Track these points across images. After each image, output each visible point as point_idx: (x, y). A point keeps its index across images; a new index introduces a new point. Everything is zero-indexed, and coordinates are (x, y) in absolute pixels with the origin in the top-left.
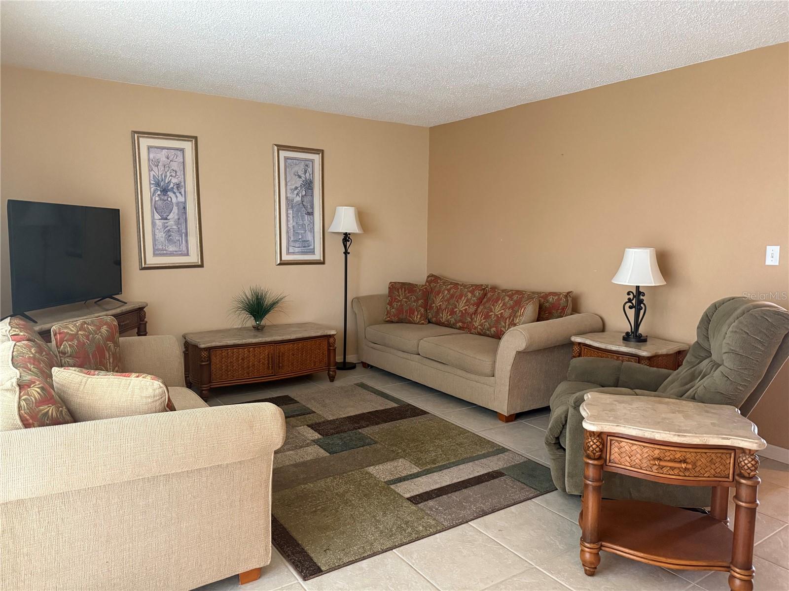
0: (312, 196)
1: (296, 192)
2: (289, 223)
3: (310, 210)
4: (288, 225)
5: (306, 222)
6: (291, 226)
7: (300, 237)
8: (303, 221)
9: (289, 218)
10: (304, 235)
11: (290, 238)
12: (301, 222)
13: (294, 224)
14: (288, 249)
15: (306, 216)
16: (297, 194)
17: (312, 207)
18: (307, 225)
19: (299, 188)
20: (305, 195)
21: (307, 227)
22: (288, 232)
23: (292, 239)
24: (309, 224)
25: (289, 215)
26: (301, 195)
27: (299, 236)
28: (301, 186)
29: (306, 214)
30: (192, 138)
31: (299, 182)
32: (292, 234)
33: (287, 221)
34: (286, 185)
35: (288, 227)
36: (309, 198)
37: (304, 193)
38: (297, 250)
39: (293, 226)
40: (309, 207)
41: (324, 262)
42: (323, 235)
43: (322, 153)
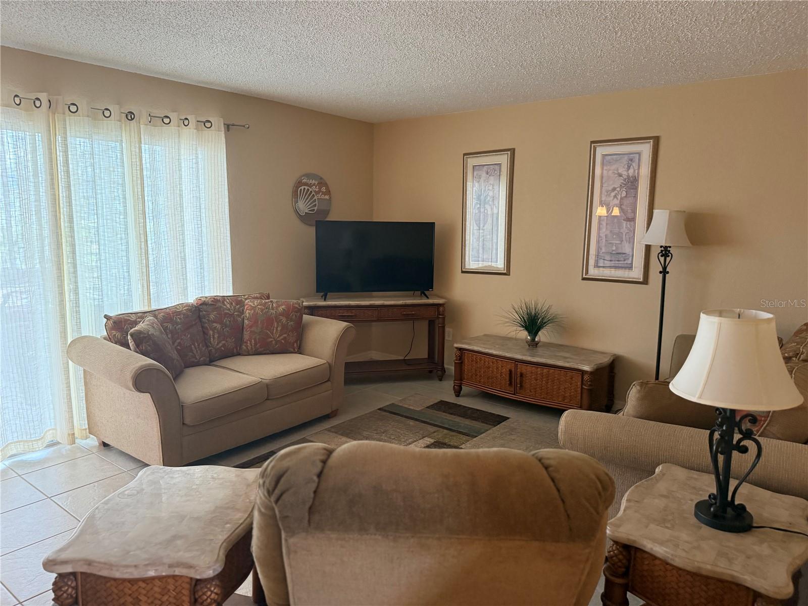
0: (635, 197)
1: (613, 194)
2: (601, 232)
3: (630, 216)
4: (599, 233)
5: (624, 230)
6: (603, 235)
7: (614, 248)
8: (619, 229)
9: (601, 226)
10: (620, 246)
11: (601, 249)
12: (616, 230)
13: (608, 232)
14: (597, 262)
15: (624, 223)
16: (615, 196)
17: (634, 212)
18: (624, 234)
19: (618, 189)
20: (626, 197)
21: (624, 236)
22: (598, 242)
23: (603, 250)
24: (628, 233)
25: (601, 222)
26: (619, 197)
27: (612, 247)
28: (621, 185)
29: (624, 220)
30: (507, 151)
31: (619, 182)
32: (604, 244)
33: (599, 229)
34: (602, 186)
35: (599, 236)
36: (631, 200)
37: (624, 194)
38: (608, 263)
39: (606, 235)
40: (629, 211)
41: (645, 281)
42: (648, 248)
43: (657, 140)
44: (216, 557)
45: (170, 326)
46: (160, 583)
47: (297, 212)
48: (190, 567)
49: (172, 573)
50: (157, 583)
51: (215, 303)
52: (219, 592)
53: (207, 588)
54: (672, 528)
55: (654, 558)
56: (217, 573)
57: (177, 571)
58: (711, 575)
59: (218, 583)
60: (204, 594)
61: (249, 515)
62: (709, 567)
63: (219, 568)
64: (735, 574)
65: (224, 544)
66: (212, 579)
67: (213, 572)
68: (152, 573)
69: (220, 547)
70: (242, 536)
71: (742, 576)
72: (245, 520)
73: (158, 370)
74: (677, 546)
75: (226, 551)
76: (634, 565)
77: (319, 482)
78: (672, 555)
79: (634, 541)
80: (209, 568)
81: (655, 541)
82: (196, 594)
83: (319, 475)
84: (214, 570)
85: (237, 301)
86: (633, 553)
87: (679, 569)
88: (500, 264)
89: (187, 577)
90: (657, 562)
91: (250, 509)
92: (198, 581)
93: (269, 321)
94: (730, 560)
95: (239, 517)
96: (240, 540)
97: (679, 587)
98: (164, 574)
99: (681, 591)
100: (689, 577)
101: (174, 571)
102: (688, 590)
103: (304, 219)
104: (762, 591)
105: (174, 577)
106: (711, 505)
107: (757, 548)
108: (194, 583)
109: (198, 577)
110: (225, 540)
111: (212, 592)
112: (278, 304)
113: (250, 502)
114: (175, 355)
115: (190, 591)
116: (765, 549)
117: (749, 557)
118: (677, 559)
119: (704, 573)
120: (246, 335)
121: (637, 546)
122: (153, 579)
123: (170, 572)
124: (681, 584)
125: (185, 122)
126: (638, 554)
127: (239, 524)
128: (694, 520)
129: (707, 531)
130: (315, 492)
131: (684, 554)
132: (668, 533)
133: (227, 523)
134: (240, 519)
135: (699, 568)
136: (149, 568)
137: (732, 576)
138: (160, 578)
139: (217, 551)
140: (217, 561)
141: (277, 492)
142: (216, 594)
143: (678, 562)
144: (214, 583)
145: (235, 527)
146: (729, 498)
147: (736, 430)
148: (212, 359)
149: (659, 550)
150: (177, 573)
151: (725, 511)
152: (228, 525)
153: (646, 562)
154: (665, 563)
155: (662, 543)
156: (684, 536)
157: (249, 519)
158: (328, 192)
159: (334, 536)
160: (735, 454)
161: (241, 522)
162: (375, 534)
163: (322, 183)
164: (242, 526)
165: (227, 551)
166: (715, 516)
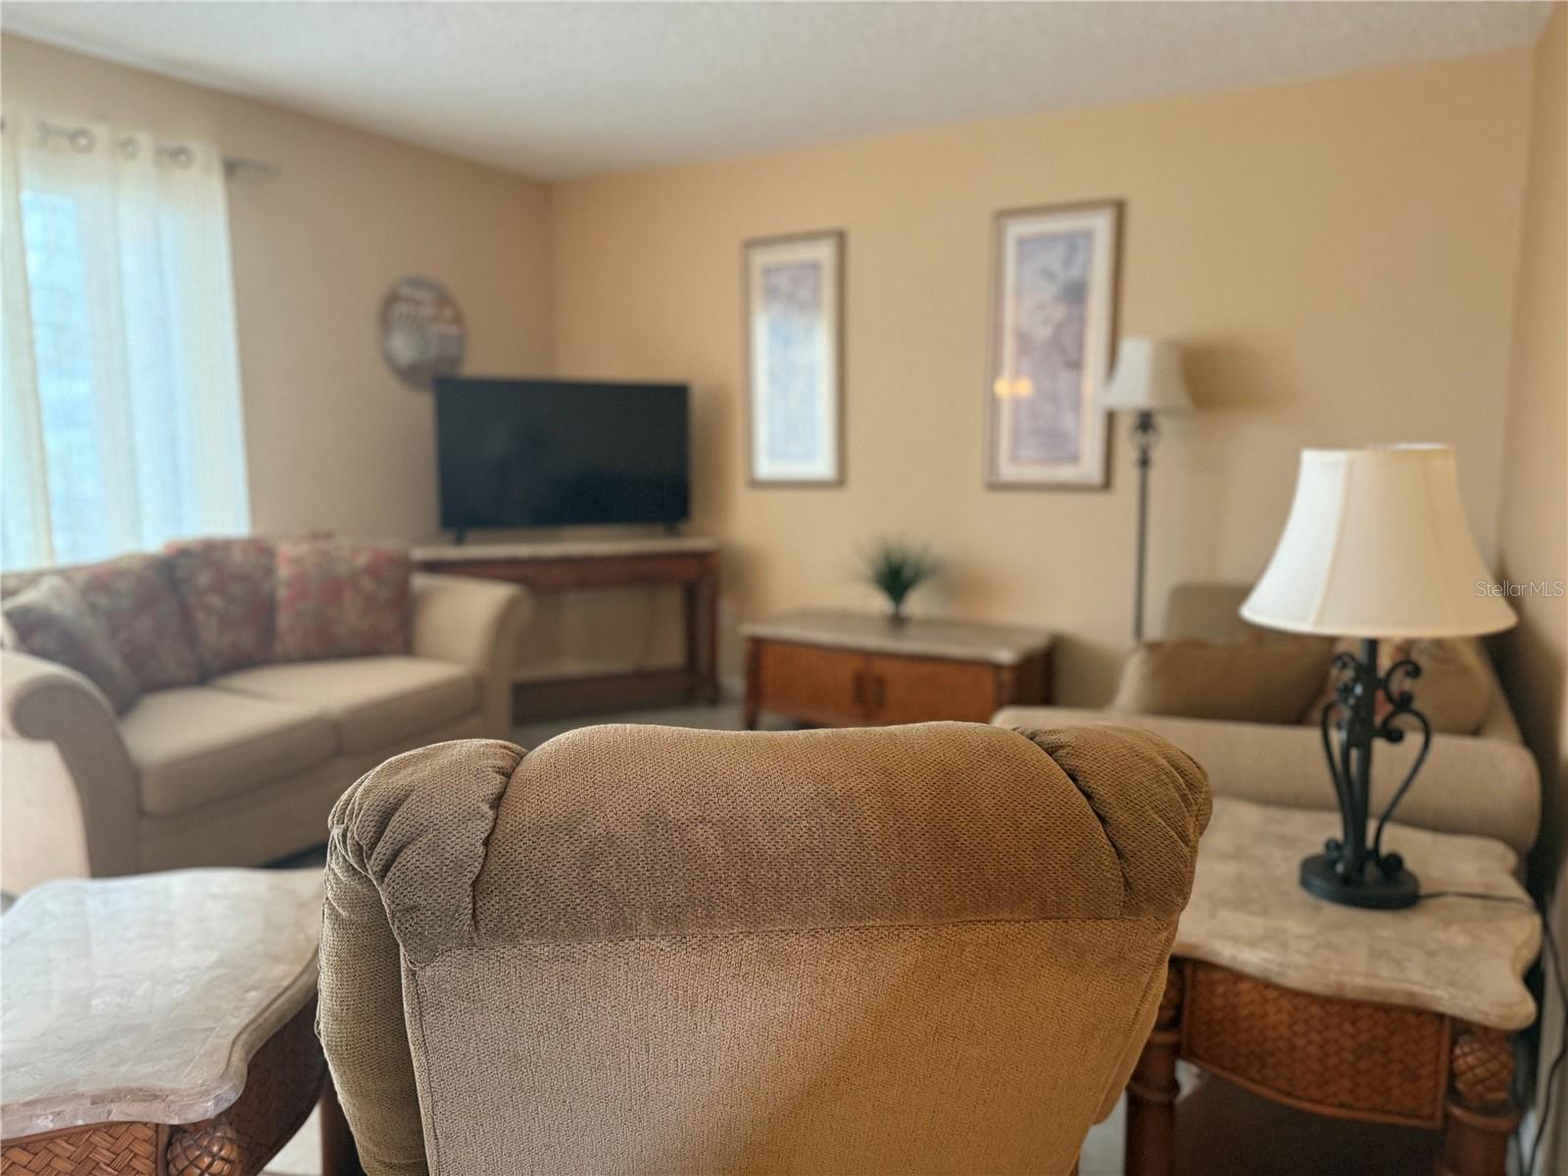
0: (1083, 320)
1: (1040, 316)
3: (1072, 356)
5: (1064, 387)
8: (1054, 385)
10: (1054, 417)
11: (1021, 426)
12: (1049, 389)
14: (1013, 451)
15: (1063, 373)
16: (1044, 321)
17: (1081, 347)
18: (1064, 395)
19: (1050, 306)
20: (1065, 320)
21: (1063, 399)
22: (1015, 412)
23: (1026, 427)
26: (1052, 321)
28: (1054, 298)
30: (829, 236)
31: (1050, 291)
32: (1025, 418)
34: (1018, 301)
36: (1074, 325)
40: (1071, 347)
41: (1107, 484)
42: (1111, 418)
43: (1120, 209)
44: (223, 1065)
45: (103, 601)
46: (73, 1149)
47: (389, 360)
48: (153, 1096)
49: (103, 1119)
50: (63, 1148)
51: (209, 553)
52: (233, 1156)
53: (200, 1147)
54: (1265, 912)
55: (1237, 976)
56: (225, 1106)
57: (117, 1113)
58: (1364, 996)
59: (229, 1135)
60: (193, 1163)
61: (308, 966)
62: (1360, 981)
63: (230, 1094)
64: (1417, 989)
65: (244, 1037)
66: (214, 1123)
67: (216, 1105)
68: (45, 1124)
69: (234, 1043)
70: (290, 1017)
71: (1428, 992)
72: (296, 980)
73: (72, 689)
74: (1284, 946)
75: (247, 1053)
76: (1193, 1001)
77: (496, 819)
78: (1280, 965)
79: (1194, 947)
80: (204, 1094)
81: (1236, 940)
82: (171, 1166)
83: (497, 802)
84: (218, 1099)
85: (261, 549)
86: (1188, 971)
87: (1294, 994)
88: (822, 466)
89: (145, 1124)
90: (1244, 986)
91: (309, 956)
92: (176, 1130)
93: (334, 589)
94: (1399, 963)
95: (282, 974)
96: (285, 1027)
97: (1295, 1034)
98: (80, 1122)
99: (1300, 1042)
100: (1315, 1010)
101: (109, 1113)
102: (1314, 1036)
103: (409, 374)
104: (1476, 1017)
105: (110, 1126)
106: (1334, 863)
107: (1442, 935)
108: (164, 1139)
109: (176, 1121)
110: (247, 1026)
111: (214, 1156)
112: (354, 550)
113: (308, 939)
114: (115, 663)
115: (155, 1162)
116: (1457, 937)
117: (1431, 954)
118: (1291, 973)
119: (1351, 995)
120: (283, 620)
121: (1200, 954)
122: (50, 1137)
123: (98, 1116)
124: (1297, 1028)
125: (126, 146)
126: (1201, 976)
127: (280, 990)
128: (1301, 895)
129: (1334, 912)
130: (486, 843)
131: (1304, 961)
132: (1259, 924)
133: (249, 990)
134: (283, 978)
135: (1340, 985)
136: (38, 1110)
137: (1411, 994)
138: (71, 1135)
139: (225, 1053)
140: (224, 1077)
141: (383, 848)
142: (225, 1160)
143: (1294, 979)
144: (219, 1134)
145: (273, 996)
146: (1370, 842)
147: (1380, 695)
148: (206, 674)
149: (1250, 959)
150: (115, 1117)
151: (1361, 871)
152: (253, 994)
153: (1220, 990)
154: (1263, 984)
155: (1253, 943)
156: (1294, 926)
157: (306, 977)
158: (458, 319)
159: (543, 951)
160: (1380, 746)
161: (286, 983)
162: (652, 937)
163: (443, 299)
164: (289, 993)
165: (253, 1053)
166: (1346, 880)
